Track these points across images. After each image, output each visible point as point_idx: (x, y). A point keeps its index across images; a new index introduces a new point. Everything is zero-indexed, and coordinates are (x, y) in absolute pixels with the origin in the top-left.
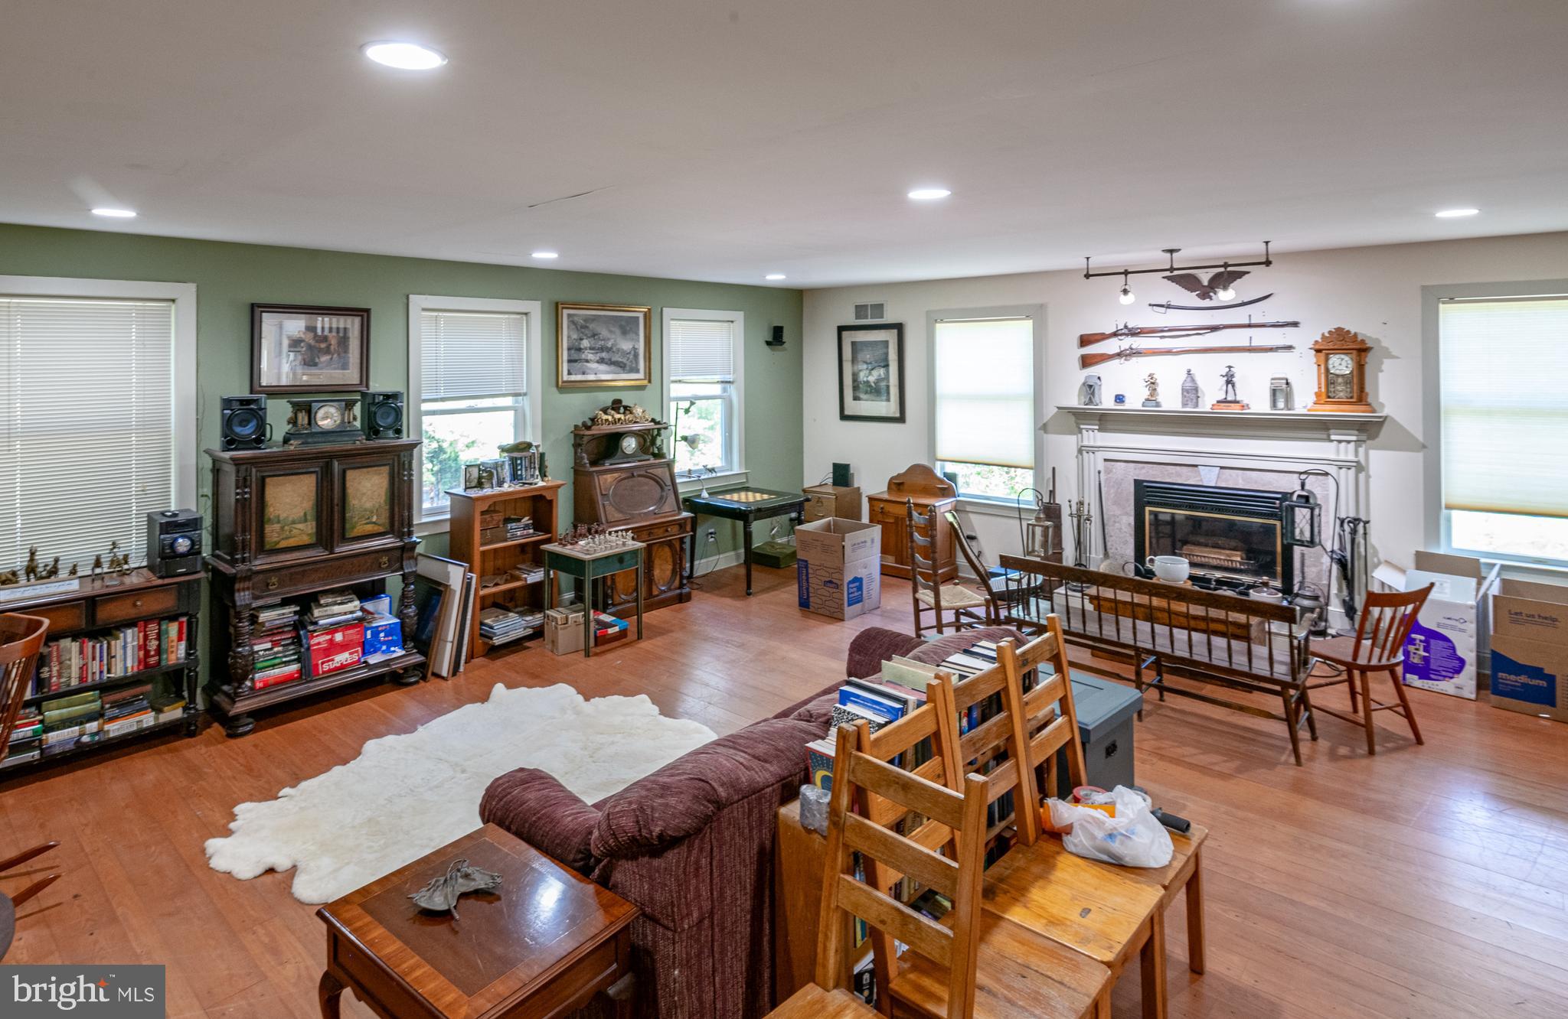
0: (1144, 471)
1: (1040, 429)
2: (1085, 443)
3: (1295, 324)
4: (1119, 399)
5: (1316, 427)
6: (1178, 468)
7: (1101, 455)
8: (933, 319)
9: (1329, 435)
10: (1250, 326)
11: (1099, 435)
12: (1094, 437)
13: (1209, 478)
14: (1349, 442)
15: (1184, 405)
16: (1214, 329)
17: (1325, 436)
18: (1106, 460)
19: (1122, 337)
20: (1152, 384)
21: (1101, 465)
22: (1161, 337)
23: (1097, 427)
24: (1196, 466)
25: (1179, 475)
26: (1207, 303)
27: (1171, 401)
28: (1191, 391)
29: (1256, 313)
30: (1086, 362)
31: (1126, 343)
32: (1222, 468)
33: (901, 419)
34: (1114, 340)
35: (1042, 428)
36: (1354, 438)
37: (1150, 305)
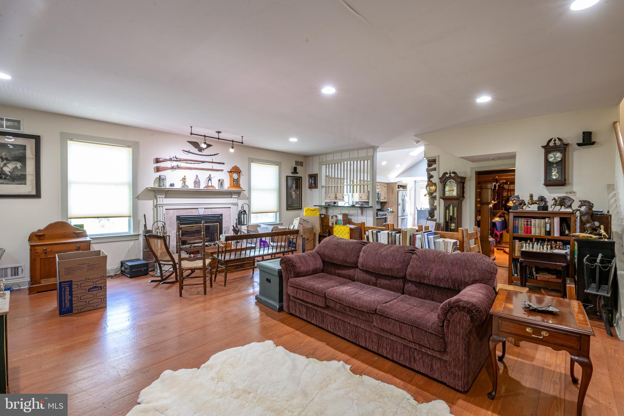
0: (180, 212)
1: (136, 198)
2: (159, 203)
3: (223, 164)
4: (172, 185)
5: (229, 194)
6: (191, 210)
7: (165, 207)
8: (65, 137)
9: (232, 196)
10: (213, 162)
11: (164, 199)
12: (163, 200)
13: (201, 212)
14: (236, 198)
15: (195, 187)
16: (203, 162)
17: (230, 197)
18: (166, 209)
19: (172, 161)
20: (184, 180)
21: (165, 212)
22: (186, 163)
23: (164, 196)
24: (198, 208)
25: (192, 212)
26: (200, 153)
27: (191, 185)
28: (197, 182)
29: (215, 159)
30: (158, 170)
31: (175, 164)
32: (205, 208)
33: (38, 195)
34: (169, 162)
35: (137, 197)
36: (237, 197)
37: (183, 150)
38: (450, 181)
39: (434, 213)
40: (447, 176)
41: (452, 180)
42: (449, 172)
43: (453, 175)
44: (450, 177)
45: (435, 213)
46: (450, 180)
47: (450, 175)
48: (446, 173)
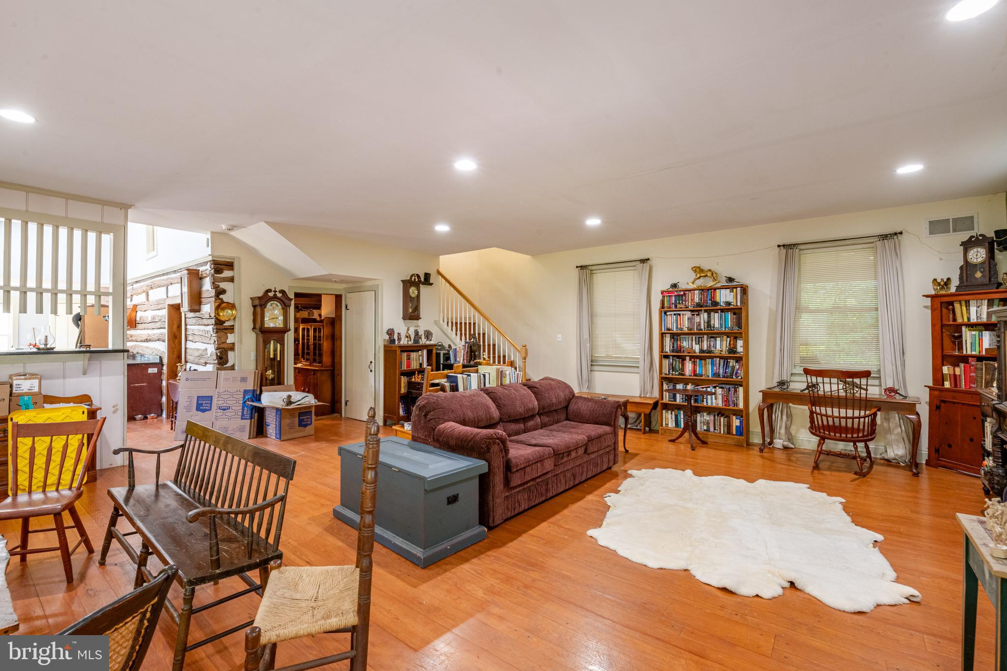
38: (272, 304)
39: (227, 356)
40: (271, 294)
41: (275, 302)
42: (273, 290)
43: (279, 295)
44: (275, 298)
45: (229, 357)
46: (272, 302)
47: (275, 295)
48: (269, 291)
